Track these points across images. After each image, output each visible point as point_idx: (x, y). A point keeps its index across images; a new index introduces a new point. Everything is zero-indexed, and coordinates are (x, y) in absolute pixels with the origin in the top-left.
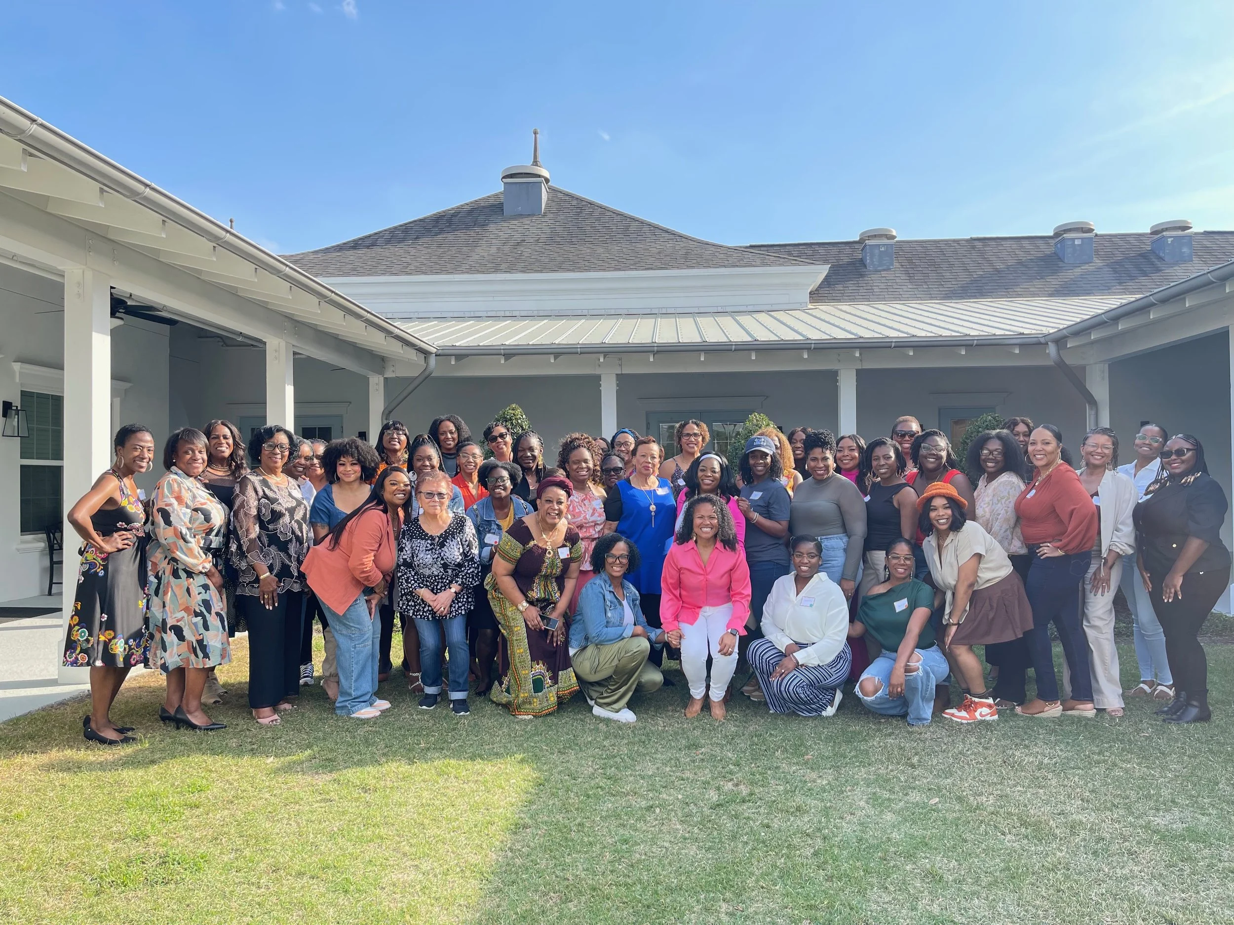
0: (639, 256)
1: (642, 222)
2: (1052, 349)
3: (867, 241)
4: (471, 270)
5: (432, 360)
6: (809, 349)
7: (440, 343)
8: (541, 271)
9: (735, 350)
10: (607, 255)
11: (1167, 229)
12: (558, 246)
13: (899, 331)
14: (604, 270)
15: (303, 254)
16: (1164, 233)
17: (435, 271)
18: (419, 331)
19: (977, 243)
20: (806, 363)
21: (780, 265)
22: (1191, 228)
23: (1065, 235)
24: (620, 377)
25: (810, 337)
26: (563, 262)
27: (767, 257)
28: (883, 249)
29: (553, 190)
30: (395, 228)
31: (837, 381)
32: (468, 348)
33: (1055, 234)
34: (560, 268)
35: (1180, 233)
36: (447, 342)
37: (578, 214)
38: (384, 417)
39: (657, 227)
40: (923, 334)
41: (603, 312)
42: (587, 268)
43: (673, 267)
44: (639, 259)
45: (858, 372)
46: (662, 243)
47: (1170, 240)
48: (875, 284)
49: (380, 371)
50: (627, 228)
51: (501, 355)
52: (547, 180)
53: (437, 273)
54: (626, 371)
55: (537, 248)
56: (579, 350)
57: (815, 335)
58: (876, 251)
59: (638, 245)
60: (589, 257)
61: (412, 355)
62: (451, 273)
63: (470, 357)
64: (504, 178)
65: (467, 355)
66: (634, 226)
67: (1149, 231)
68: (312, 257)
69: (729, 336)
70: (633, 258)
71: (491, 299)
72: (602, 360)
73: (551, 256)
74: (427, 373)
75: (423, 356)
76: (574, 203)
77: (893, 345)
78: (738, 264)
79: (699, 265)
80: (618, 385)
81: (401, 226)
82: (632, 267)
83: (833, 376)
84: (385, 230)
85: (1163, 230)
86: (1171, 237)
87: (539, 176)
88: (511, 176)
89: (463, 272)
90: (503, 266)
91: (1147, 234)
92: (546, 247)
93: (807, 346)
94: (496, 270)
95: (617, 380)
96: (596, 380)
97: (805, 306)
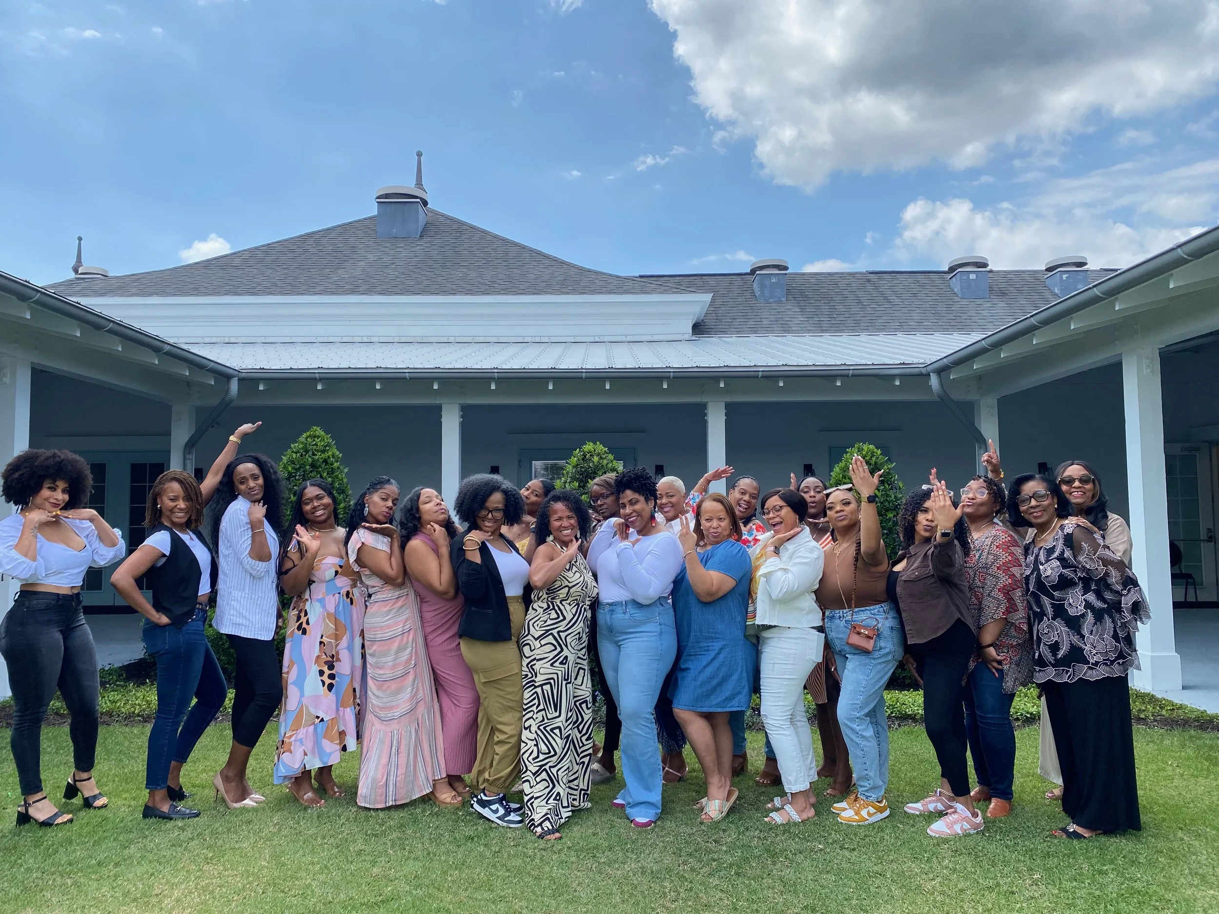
0: (514, 281)
1: (524, 247)
2: (934, 381)
3: (758, 272)
4: (326, 292)
5: (234, 385)
6: (670, 378)
7: (246, 366)
8: (401, 294)
9: (586, 378)
10: (479, 280)
11: (1063, 267)
12: (429, 270)
14: (471, 294)
16: (1060, 269)
17: (285, 292)
19: (872, 276)
20: (670, 395)
21: (660, 293)
22: (1088, 265)
23: (960, 269)
24: (466, 408)
25: (671, 364)
26: (428, 286)
27: (648, 285)
28: (775, 280)
29: (432, 213)
30: (257, 248)
31: (705, 415)
32: (278, 371)
33: (949, 269)
34: (424, 291)
35: (1075, 269)
38: (187, 452)
39: (539, 253)
42: (453, 292)
43: (546, 293)
44: (512, 285)
45: (728, 406)
46: (542, 270)
47: (1066, 277)
48: (764, 317)
49: (184, 397)
51: (316, 379)
54: (473, 402)
55: (406, 271)
56: (407, 375)
57: (676, 364)
58: (767, 282)
59: (516, 271)
60: (458, 281)
63: (280, 381)
64: (378, 198)
65: (277, 380)
69: (585, 363)
70: (507, 283)
72: (436, 386)
73: (418, 280)
74: (227, 400)
77: (760, 374)
81: (263, 246)
82: (502, 292)
84: (244, 251)
85: (1059, 266)
86: (1066, 274)
87: (416, 197)
88: (387, 196)
91: (1042, 271)
92: (416, 270)
93: (667, 375)
94: (354, 291)
95: (463, 411)
96: (436, 410)
97: (687, 337)
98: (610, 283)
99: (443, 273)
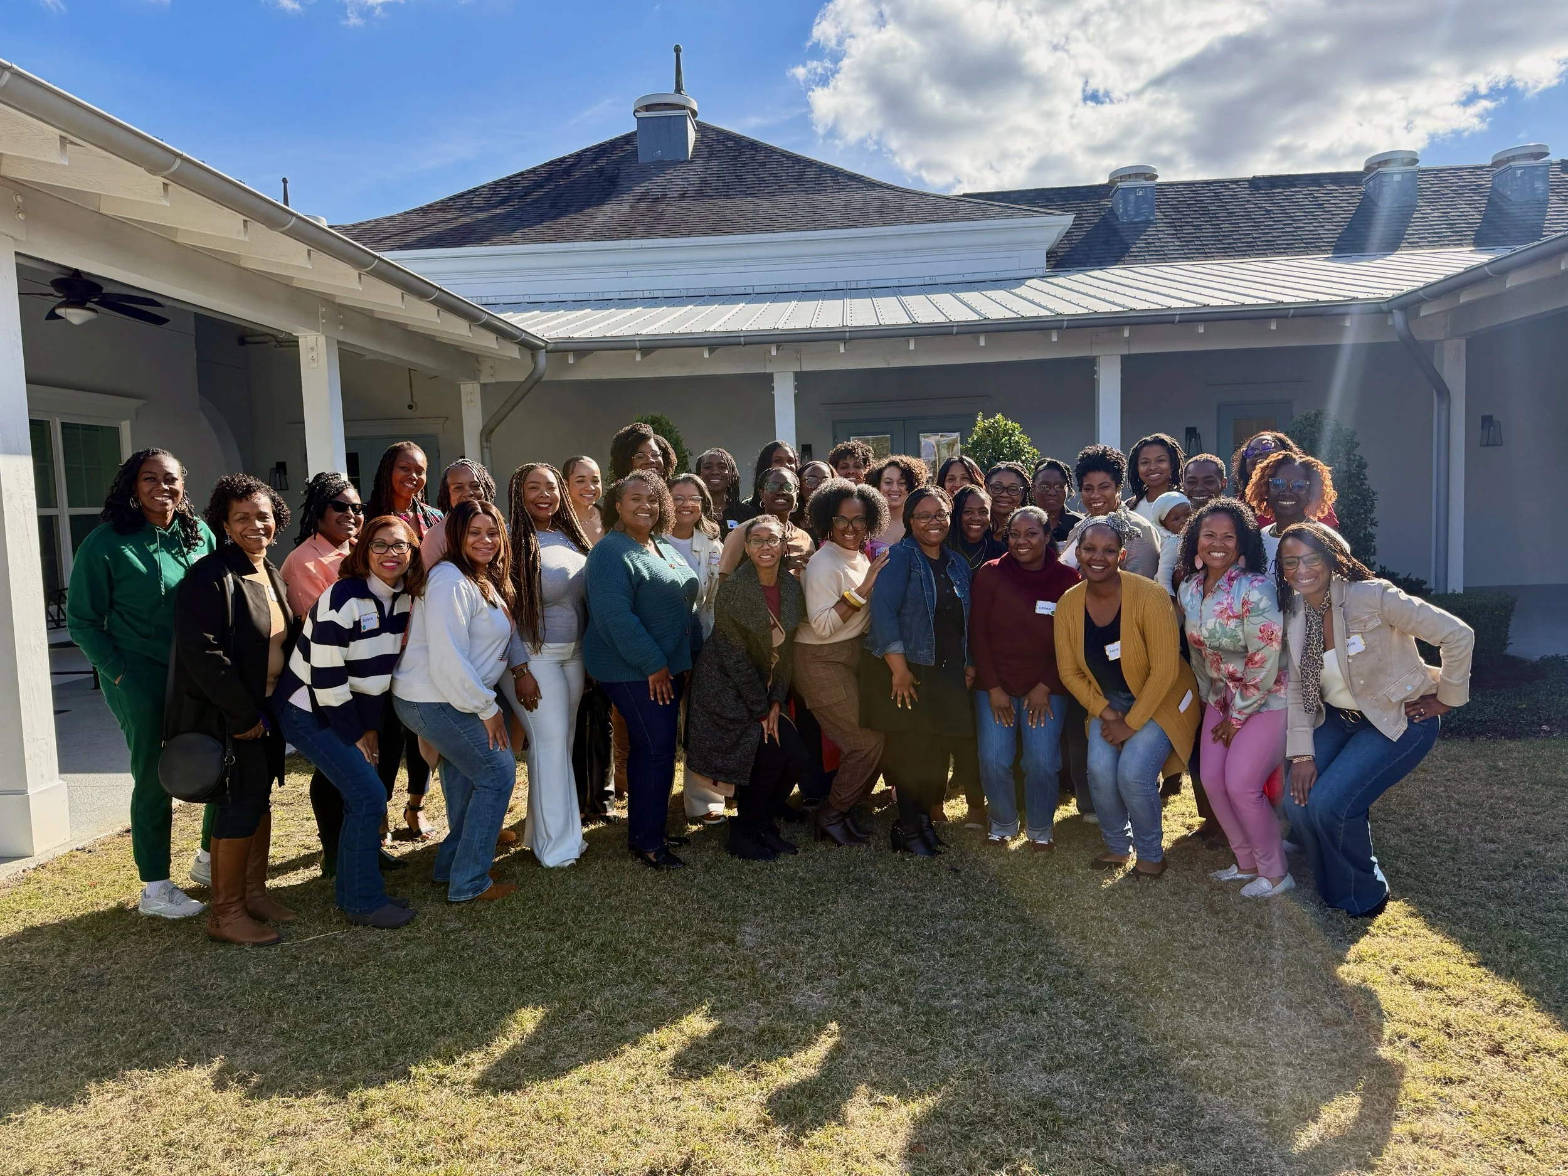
0: (818, 212)
1: (821, 167)
2: (1398, 318)
3: (1119, 184)
4: (596, 236)
5: (542, 357)
6: (1059, 328)
7: (553, 334)
8: (688, 235)
9: (957, 334)
10: (777, 212)
11: (1514, 158)
12: (711, 201)
13: (1181, 299)
14: (773, 231)
15: (375, 221)
16: (1512, 163)
17: (547, 239)
18: (523, 320)
19: (1262, 183)
20: (1053, 350)
21: (1005, 218)
22: (1548, 154)
23: (1380, 170)
24: (799, 377)
25: (1061, 311)
26: (718, 223)
27: (990, 208)
28: (1140, 194)
29: (701, 128)
30: (497, 183)
31: (1094, 372)
32: (590, 340)
33: (1364, 169)
34: (714, 230)
35: (1532, 162)
36: (562, 333)
37: (735, 158)
38: (484, 439)
39: (840, 173)
40: (1218, 303)
41: (772, 289)
42: (749, 230)
43: (864, 225)
44: (818, 216)
45: (1125, 359)
47: (1519, 172)
48: (1130, 242)
49: (474, 376)
50: (802, 174)
51: (635, 348)
52: (694, 113)
53: (551, 241)
54: (806, 368)
55: (683, 205)
56: (742, 339)
57: (1068, 310)
58: (1132, 197)
59: (817, 197)
60: (752, 215)
61: (513, 352)
62: (569, 240)
63: (595, 353)
64: (636, 111)
65: (592, 351)
66: (810, 173)
67: (1489, 162)
68: (387, 224)
69: (948, 315)
70: (810, 215)
71: (625, 274)
72: (774, 353)
73: (702, 215)
74: (536, 377)
75: (528, 353)
76: (730, 144)
77: (1177, 318)
78: (951, 217)
79: (897, 221)
80: (796, 388)
81: (503, 180)
82: (809, 226)
83: (1088, 365)
84: (483, 187)
85: (1509, 160)
86: (1520, 168)
87: (684, 108)
88: (648, 108)
89: (586, 240)
90: (640, 229)
91: (1487, 166)
92: (695, 202)
93: (1058, 324)
94: (629, 236)
95: (796, 380)
96: (767, 380)
97: (1040, 272)
98: (940, 208)
99: (729, 205)
